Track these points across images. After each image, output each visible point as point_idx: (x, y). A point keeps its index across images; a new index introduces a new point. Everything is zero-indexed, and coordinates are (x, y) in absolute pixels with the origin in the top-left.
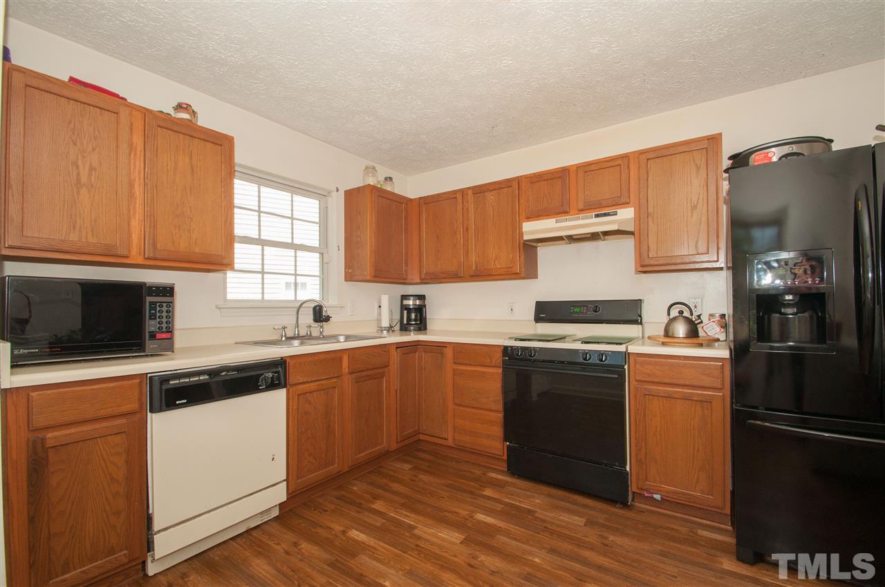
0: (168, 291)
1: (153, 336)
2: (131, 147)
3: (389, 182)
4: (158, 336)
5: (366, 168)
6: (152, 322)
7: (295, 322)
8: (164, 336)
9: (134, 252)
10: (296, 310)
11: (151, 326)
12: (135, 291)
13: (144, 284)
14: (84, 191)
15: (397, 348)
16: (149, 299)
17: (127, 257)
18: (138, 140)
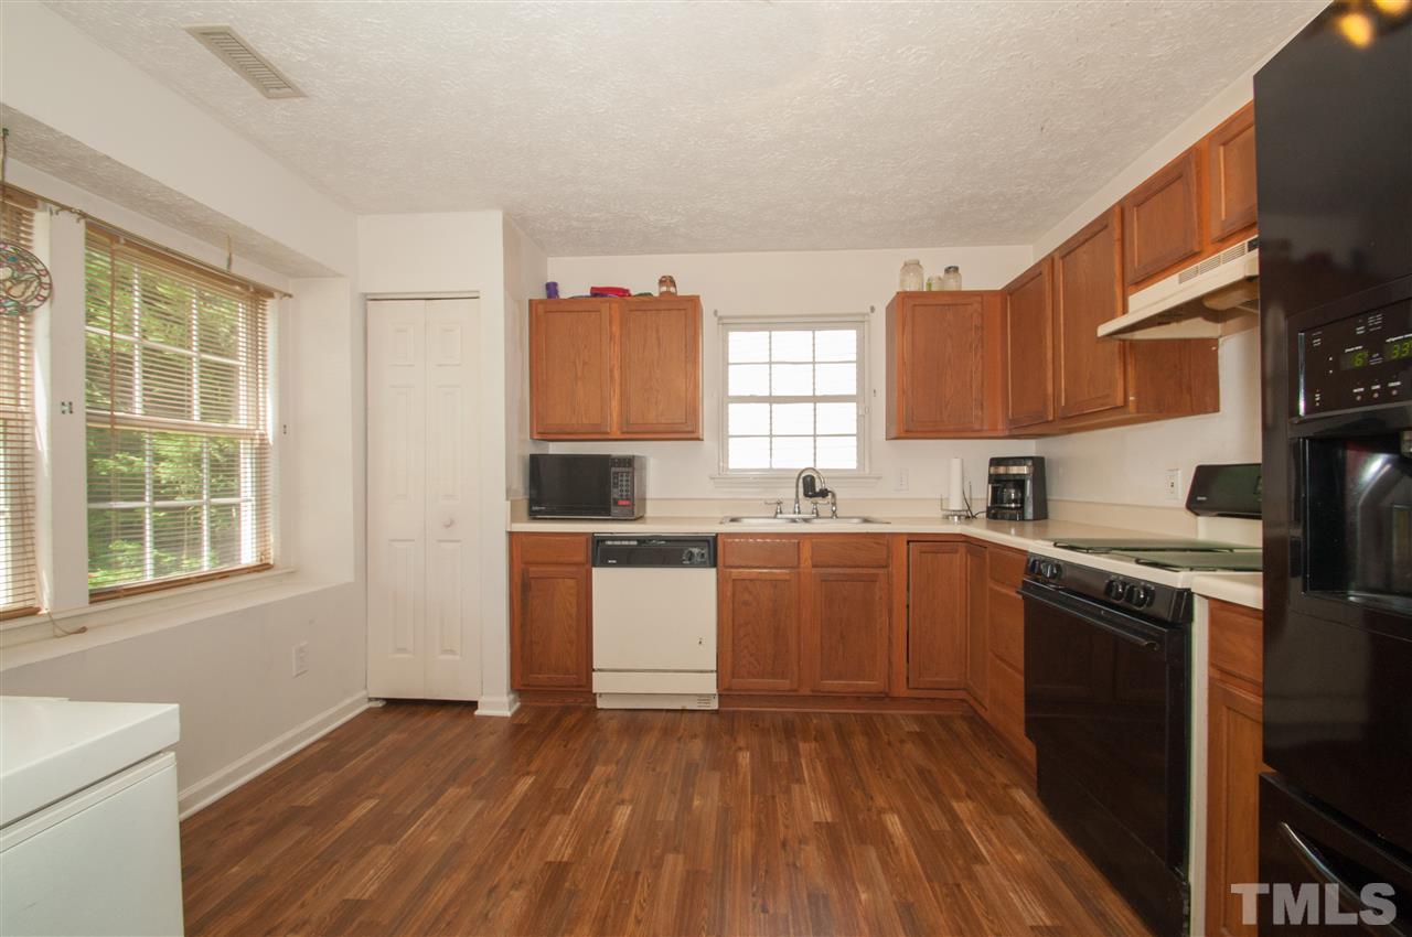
0: (628, 462)
1: (616, 503)
2: (611, 338)
3: (952, 275)
4: (621, 503)
5: (905, 265)
6: (615, 490)
7: (794, 497)
8: (624, 503)
9: (614, 429)
10: (795, 480)
11: (615, 493)
12: (605, 462)
13: (609, 456)
14: (580, 383)
15: (908, 542)
16: (613, 469)
17: (608, 433)
18: (616, 329)
